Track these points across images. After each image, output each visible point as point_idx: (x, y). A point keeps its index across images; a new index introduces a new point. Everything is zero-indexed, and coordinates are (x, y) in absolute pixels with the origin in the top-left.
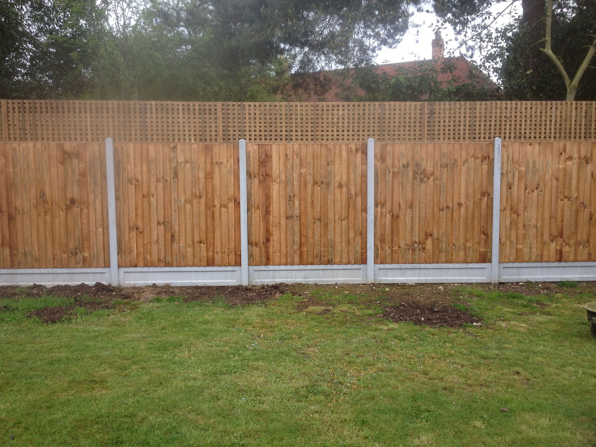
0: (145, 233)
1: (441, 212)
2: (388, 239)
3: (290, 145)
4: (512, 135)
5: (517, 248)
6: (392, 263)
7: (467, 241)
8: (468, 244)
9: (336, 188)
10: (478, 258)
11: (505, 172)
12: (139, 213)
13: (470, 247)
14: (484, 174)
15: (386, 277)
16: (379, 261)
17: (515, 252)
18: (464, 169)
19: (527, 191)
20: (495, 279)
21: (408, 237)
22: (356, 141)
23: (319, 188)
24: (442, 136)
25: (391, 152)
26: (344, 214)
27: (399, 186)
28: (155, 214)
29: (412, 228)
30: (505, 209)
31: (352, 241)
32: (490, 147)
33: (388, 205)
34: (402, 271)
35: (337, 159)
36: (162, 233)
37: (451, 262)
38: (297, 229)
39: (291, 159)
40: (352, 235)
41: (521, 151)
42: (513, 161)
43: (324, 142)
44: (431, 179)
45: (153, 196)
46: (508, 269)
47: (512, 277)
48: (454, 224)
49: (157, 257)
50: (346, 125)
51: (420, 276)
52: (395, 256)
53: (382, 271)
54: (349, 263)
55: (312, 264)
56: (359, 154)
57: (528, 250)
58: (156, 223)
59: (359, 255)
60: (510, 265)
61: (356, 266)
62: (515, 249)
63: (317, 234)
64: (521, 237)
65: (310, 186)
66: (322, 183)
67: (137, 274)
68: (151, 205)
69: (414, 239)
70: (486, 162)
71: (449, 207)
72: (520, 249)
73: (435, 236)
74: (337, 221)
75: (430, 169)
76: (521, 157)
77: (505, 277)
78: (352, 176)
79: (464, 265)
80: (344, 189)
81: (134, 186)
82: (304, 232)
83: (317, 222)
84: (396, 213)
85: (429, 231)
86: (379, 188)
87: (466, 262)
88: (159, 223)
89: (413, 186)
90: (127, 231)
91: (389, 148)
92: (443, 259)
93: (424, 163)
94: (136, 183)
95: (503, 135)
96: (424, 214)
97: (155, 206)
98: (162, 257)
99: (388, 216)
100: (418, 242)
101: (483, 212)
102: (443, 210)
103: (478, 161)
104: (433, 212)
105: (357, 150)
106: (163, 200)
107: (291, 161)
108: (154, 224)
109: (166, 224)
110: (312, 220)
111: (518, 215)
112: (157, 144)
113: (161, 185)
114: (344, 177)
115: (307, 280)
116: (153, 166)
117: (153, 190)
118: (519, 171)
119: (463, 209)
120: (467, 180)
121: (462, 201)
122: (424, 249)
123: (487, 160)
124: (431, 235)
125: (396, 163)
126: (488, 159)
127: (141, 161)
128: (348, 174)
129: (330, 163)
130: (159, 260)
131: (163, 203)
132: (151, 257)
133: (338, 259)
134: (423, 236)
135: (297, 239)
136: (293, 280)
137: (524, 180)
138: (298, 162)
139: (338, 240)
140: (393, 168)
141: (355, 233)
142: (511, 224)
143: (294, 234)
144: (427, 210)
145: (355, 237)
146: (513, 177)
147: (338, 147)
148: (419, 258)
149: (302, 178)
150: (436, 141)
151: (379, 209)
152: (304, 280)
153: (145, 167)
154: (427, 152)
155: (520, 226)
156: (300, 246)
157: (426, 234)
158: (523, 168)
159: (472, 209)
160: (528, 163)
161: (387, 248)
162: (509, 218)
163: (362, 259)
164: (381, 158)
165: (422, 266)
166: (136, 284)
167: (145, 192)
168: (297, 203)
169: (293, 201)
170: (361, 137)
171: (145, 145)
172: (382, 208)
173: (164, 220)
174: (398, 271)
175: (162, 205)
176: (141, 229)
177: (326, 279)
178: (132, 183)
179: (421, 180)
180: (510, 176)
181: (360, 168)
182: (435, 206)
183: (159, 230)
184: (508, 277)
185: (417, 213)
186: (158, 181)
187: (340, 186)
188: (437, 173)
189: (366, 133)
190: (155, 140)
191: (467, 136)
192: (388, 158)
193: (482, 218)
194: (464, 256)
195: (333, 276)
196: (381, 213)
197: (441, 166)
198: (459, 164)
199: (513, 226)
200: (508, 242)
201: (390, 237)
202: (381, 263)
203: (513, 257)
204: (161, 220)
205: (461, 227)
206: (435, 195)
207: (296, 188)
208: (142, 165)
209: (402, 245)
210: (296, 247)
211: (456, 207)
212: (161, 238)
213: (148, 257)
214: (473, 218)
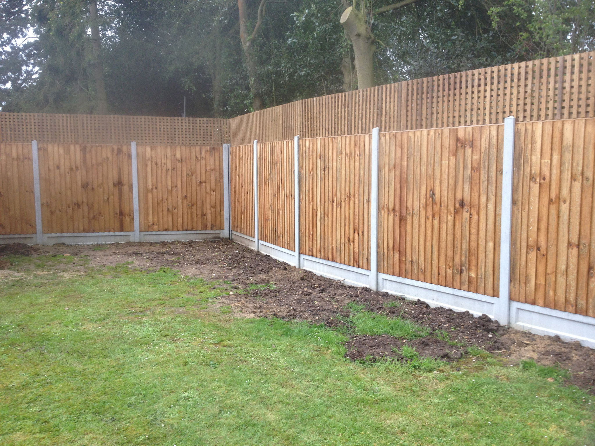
0: (549, 257)
12: (543, 226)
28: (566, 229)
36: (573, 260)
45: (565, 202)
49: (564, 296)
58: (566, 244)
67: (534, 316)
68: (561, 215)
81: (538, 185)
88: (570, 244)
90: (524, 250)
94: (542, 181)
97: (566, 218)
98: (572, 298)
106: (579, 209)
108: (563, 246)
109: (581, 247)
112: (576, 121)
113: (577, 185)
116: (568, 156)
117: (565, 192)
127: (552, 149)
130: (567, 301)
131: (578, 214)
132: (555, 294)
153: (556, 157)
166: (531, 328)
167: (553, 196)
171: (558, 124)
173: (579, 241)
175: (578, 217)
176: (543, 250)
178: (535, 181)
183: (570, 254)
186: (573, 178)
190: (574, 115)
204: (575, 239)
208: (551, 155)
212: (573, 267)
213: (551, 293)
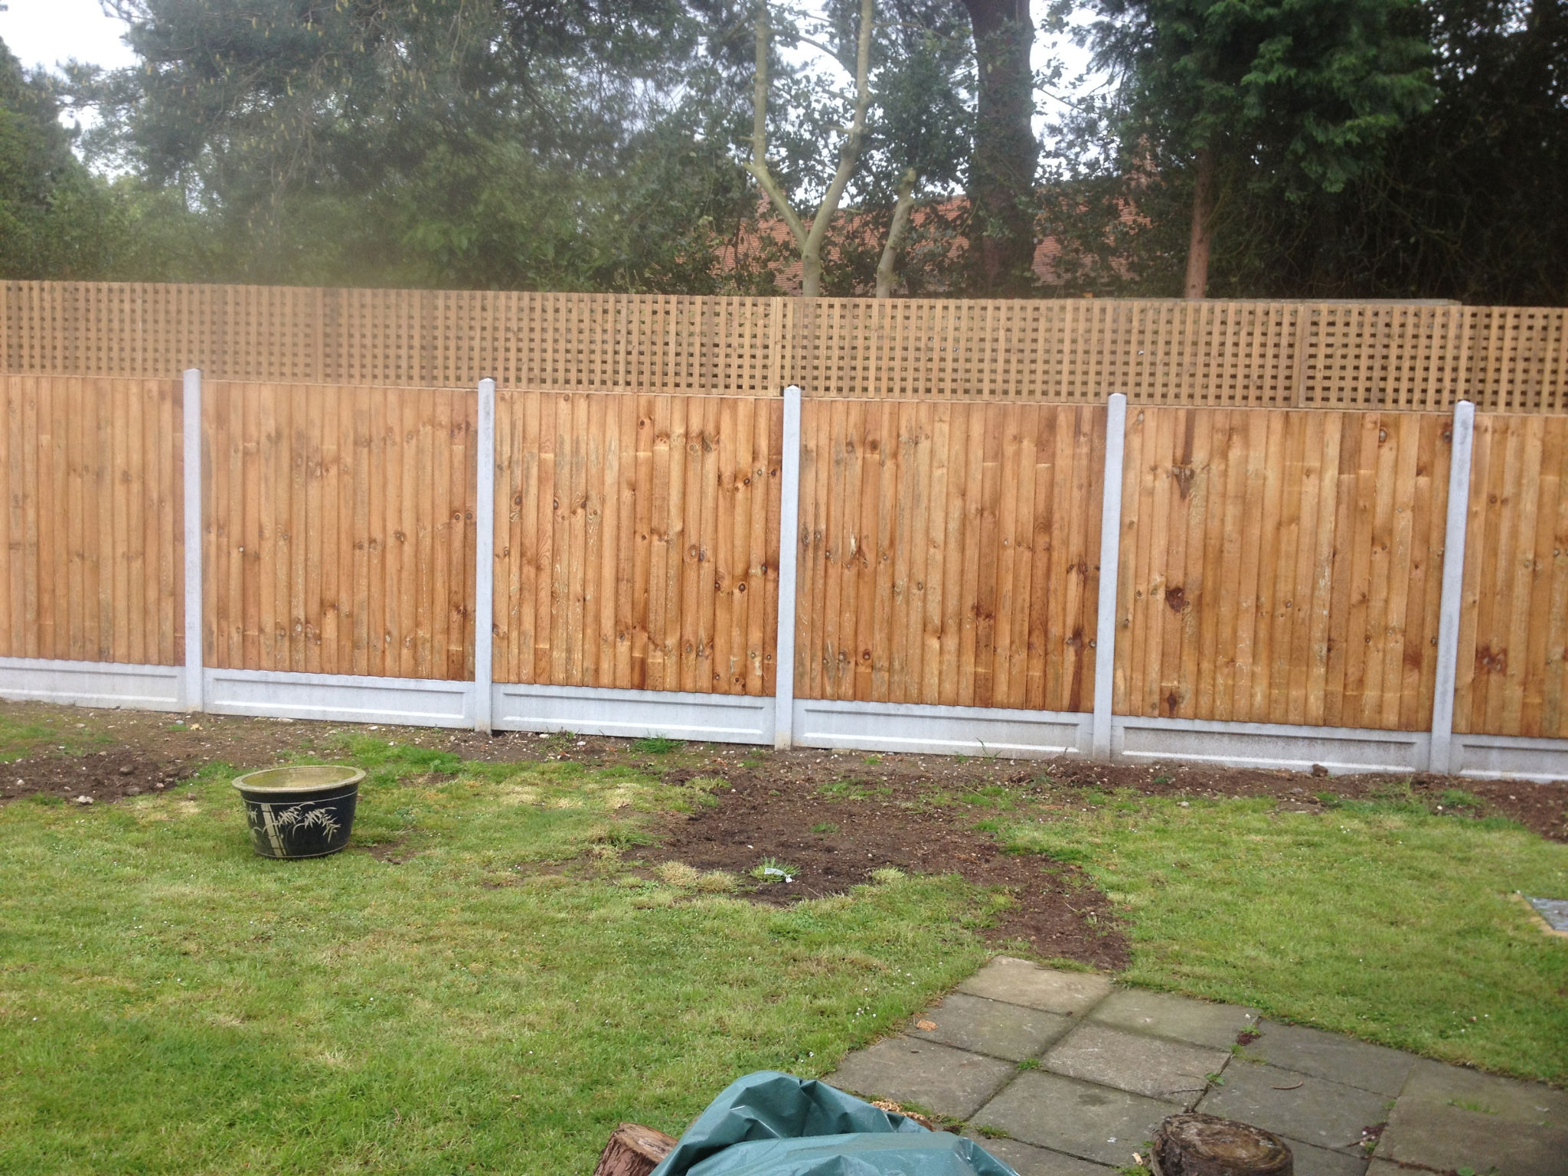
1: (357, 552)
2: (235, 608)
3: (15, 379)
4: (524, 375)
5: (536, 650)
6: (244, 667)
7: (417, 625)
8: (421, 633)
9: (117, 482)
10: (445, 668)
11: (506, 463)
13: (425, 641)
14: (456, 465)
15: (233, 699)
16: (214, 660)
17: (532, 657)
18: (410, 450)
19: (559, 512)
20: (482, 722)
21: (282, 608)
22: (161, 373)
23: (79, 480)
24: (356, 371)
25: (240, 404)
26: (136, 544)
27: (259, 485)
29: (290, 586)
30: (508, 553)
31: (152, 608)
32: (471, 401)
33: (235, 530)
34: (271, 688)
35: (119, 413)
37: (382, 674)
38: (31, 573)
39: (18, 411)
40: (152, 595)
41: (544, 412)
42: (524, 438)
43: (92, 375)
44: (334, 471)
46: (517, 699)
47: (526, 719)
48: (388, 583)
50: (139, 334)
51: (311, 703)
52: (252, 652)
53: (225, 684)
54: (145, 661)
55: (65, 657)
56: (167, 406)
57: (564, 655)
59: (168, 643)
60: (522, 689)
61: (163, 670)
62: (532, 652)
63: (77, 588)
64: (545, 622)
65: (60, 475)
66: (86, 468)
69: (295, 613)
70: (460, 436)
71: (375, 541)
72: (544, 651)
73: (345, 608)
74: (119, 559)
75: (330, 447)
76: (544, 428)
77: (509, 718)
78: (152, 456)
79: (412, 684)
80: (136, 487)
82: (47, 583)
83: (77, 560)
84: (252, 546)
85: (330, 595)
86: (214, 487)
87: (415, 675)
89: (291, 486)
91: (236, 395)
92: (363, 664)
93: (316, 433)
95: (500, 374)
96: (318, 554)
99: (236, 555)
100: (303, 620)
101: (457, 557)
102: (361, 547)
103: (442, 435)
104: (339, 552)
105: (162, 395)
107: (18, 416)
110: (65, 556)
111: (538, 568)
114: (136, 457)
115: (54, 694)
118: (541, 464)
119: (408, 549)
120: (418, 477)
121: (408, 527)
122: (319, 637)
123: (463, 433)
124: (334, 606)
125: (253, 430)
126: (464, 429)
128: (144, 452)
129: (103, 424)
133: (121, 651)
134: (314, 607)
135: (32, 598)
136: (25, 692)
137: (552, 483)
138: (34, 418)
139: (121, 604)
140: (245, 440)
141: (160, 591)
142: (521, 589)
143: (25, 585)
144: (326, 546)
145: (159, 600)
146: (526, 477)
147: (120, 387)
148: (307, 660)
149: (42, 455)
150: (344, 380)
151: (213, 537)
152: (48, 693)
154: (323, 408)
155: (545, 595)
156: (39, 614)
157: (322, 603)
158: (549, 456)
159: (428, 550)
160: (562, 443)
161: (233, 631)
162: (517, 574)
163: (176, 653)
164: (218, 416)
165: (316, 678)
168: (31, 515)
169: (24, 509)
170: (173, 365)
172: (218, 536)
174: (262, 687)
177: (95, 696)
179: (310, 474)
180: (518, 472)
181: (170, 438)
182: (343, 536)
184: (518, 719)
185: (302, 552)
187: (126, 478)
188: (348, 460)
189: (183, 357)
191: (416, 372)
192: (233, 416)
193: (454, 572)
194: (412, 662)
195: (113, 690)
196: (219, 547)
197: (356, 443)
198: (398, 439)
199: (526, 593)
200: (514, 635)
201: (239, 606)
202: (219, 666)
203: (527, 671)
205: (403, 590)
206: (343, 511)
207: (30, 480)
209: (269, 628)
210: (30, 616)
211: (391, 541)
214: (432, 571)
